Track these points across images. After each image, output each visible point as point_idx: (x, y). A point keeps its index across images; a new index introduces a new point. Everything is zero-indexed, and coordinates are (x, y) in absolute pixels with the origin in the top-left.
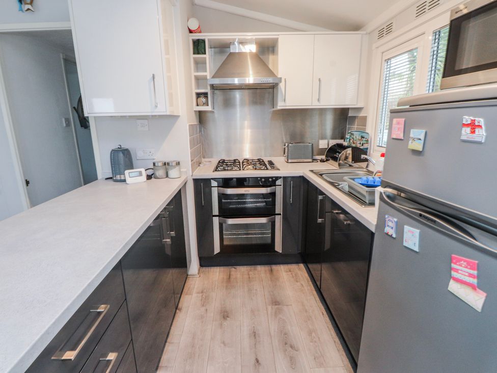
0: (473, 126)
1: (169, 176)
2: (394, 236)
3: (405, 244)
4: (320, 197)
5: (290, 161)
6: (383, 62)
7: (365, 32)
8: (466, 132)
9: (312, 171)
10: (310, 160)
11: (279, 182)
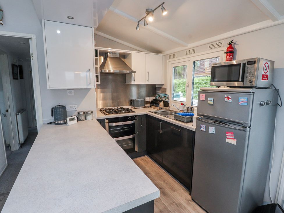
0: (228, 98)
1: (87, 119)
2: (205, 130)
3: (210, 132)
4: (161, 122)
5: (135, 108)
6: (172, 68)
7: (163, 55)
8: (226, 100)
9: (150, 112)
10: (144, 107)
11: (136, 118)
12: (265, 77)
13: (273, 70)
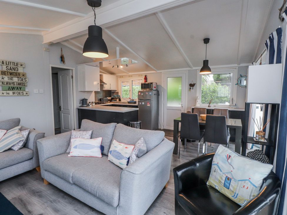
7: (116, 75)
8: (146, 94)
12: (155, 87)
13: (157, 85)
